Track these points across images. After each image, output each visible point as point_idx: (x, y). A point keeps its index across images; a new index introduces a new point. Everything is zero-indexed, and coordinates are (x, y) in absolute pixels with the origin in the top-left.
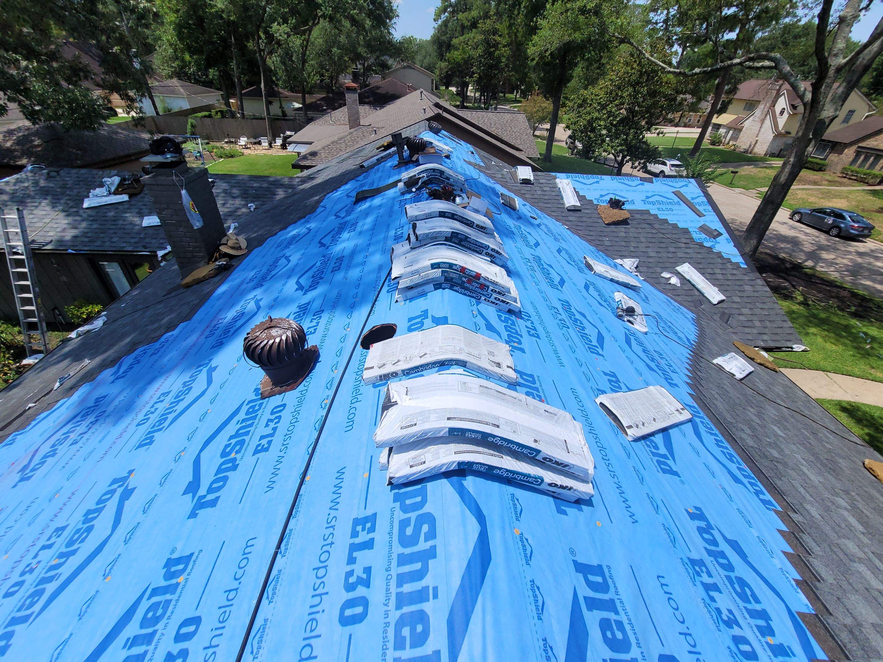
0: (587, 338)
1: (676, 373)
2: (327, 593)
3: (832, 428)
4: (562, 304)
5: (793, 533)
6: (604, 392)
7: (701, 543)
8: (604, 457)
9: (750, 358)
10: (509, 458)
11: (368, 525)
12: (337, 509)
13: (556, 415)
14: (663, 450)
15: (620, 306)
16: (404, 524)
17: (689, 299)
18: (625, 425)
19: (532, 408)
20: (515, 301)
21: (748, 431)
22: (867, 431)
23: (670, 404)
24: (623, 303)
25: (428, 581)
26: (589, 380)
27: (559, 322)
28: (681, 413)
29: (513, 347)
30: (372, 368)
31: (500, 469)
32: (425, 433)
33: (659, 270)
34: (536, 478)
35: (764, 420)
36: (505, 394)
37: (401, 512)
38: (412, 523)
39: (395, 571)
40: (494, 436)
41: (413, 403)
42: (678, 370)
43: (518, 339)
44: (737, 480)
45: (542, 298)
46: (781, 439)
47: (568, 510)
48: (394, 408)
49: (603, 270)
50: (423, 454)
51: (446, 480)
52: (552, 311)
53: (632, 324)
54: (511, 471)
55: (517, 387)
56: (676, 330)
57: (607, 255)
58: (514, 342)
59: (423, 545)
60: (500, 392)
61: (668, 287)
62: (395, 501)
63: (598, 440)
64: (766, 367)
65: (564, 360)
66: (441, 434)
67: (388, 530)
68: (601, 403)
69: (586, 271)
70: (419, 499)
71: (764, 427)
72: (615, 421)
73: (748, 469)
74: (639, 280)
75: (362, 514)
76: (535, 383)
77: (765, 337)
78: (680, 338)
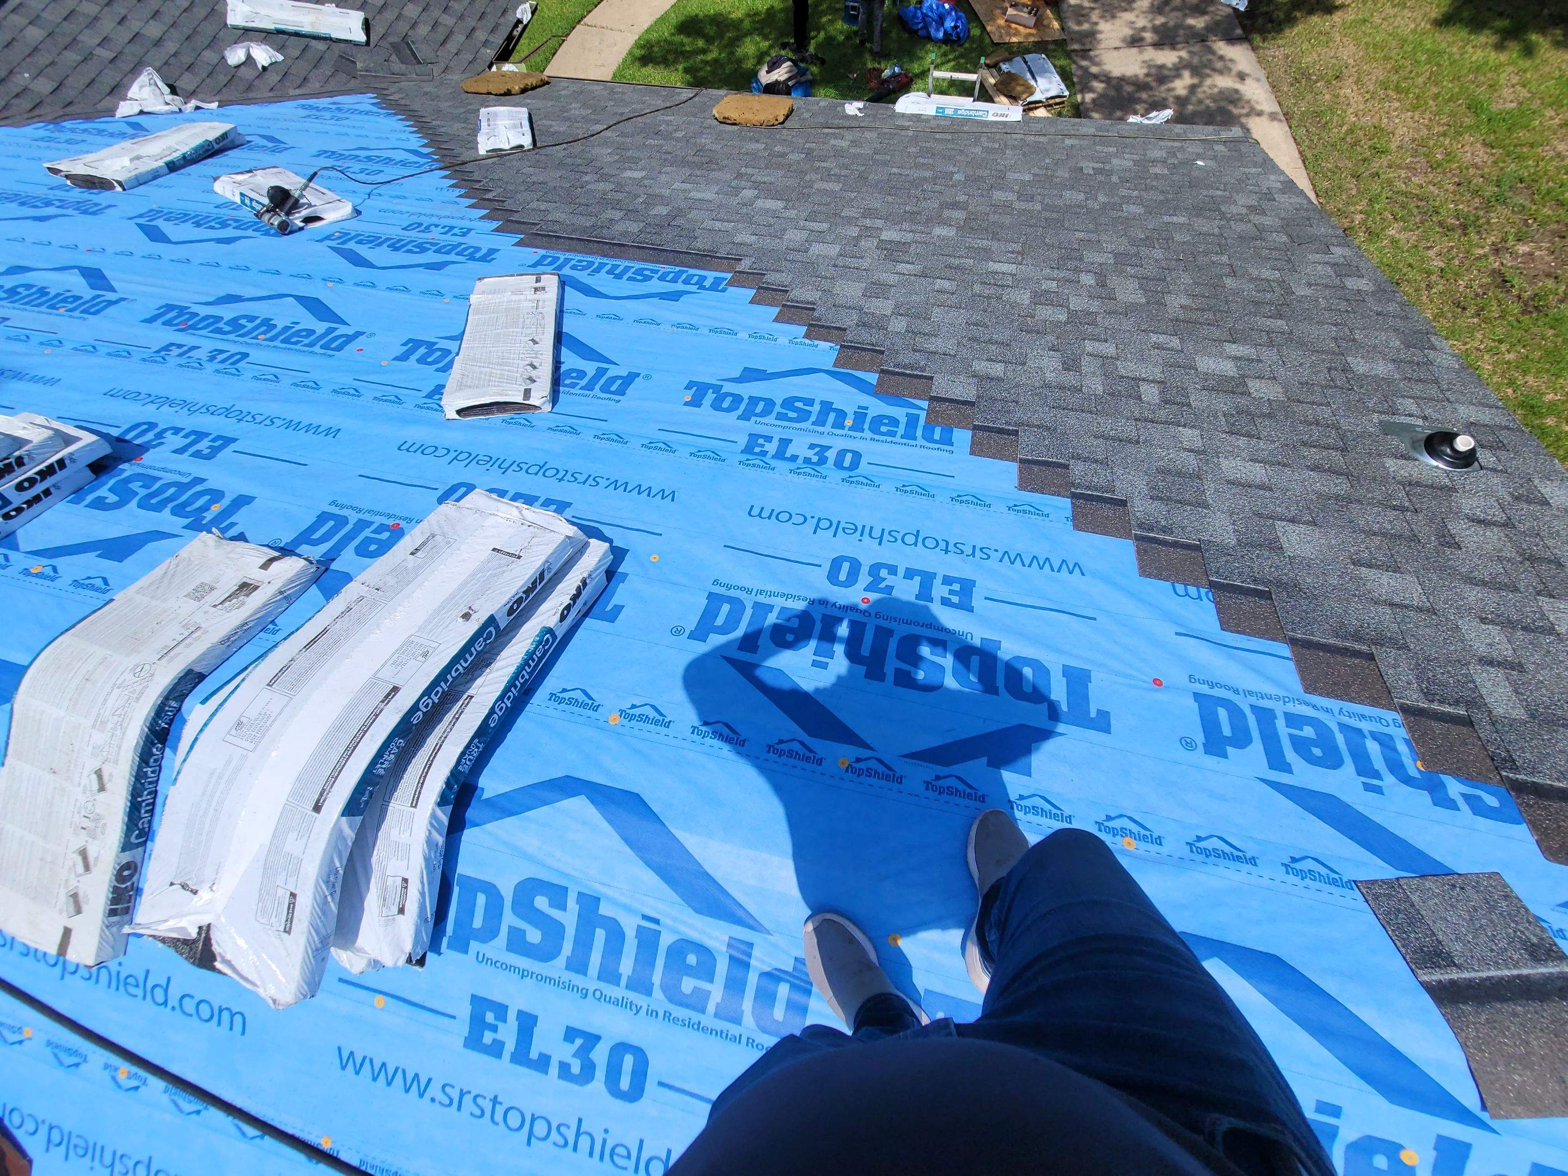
0: (297, 334)
1: (470, 230)
2: (580, 1120)
3: (660, 103)
4: (168, 323)
5: (760, 288)
6: (439, 390)
7: (730, 419)
8: (559, 476)
9: (505, 94)
10: (479, 681)
11: (490, 1017)
12: (430, 1080)
13: (433, 536)
14: (590, 368)
15: (259, 207)
16: (517, 943)
17: (326, 69)
18: (519, 399)
19: (391, 581)
20: (68, 440)
21: (618, 215)
22: (680, 67)
23: (520, 292)
24: (253, 195)
25: (630, 925)
26: (398, 400)
27: (216, 365)
28: (544, 289)
29: (216, 521)
30: (67, 933)
31: (492, 711)
32: (328, 875)
33: (210, 56)
34: (540, 643)
35: (612, 176)
36: (325, 631)
37: (493, 943)
38: (522, 925)
39: (591, 982)
40: (415, 708)
41: (229, 882)
42: (466, 224)
43: (200, 494)
44: (674, 296)
45: (113, 361)
46: (646, 182)
47: (615, 601)
48: (214, 935)
49: (126, 162)
50: (384, 878)
51: (466, 832)
52: (173, 360)
53: (319, 219)
54: (507, 690)
55: (334, 566)
56: (385, 154)
57: (88, 117)
58: (205, 508)
59: (569, 918)
60: (314, 641)
61: (273, 78)
62: (465, 951)
63: (525, 467)
64: (533, 88)
65: (327, 420)
66: (350, 834)
67: (516, 977)
68: (459, 412)
69: (102, 197)
70: (481, 899)
71: (619, 188)
72: (505, 411)
73: (668, 268)
74: (212, 117)
75: (462, 1027)
76: (345, 521)
77: (481, 35)
78: (403, 163)
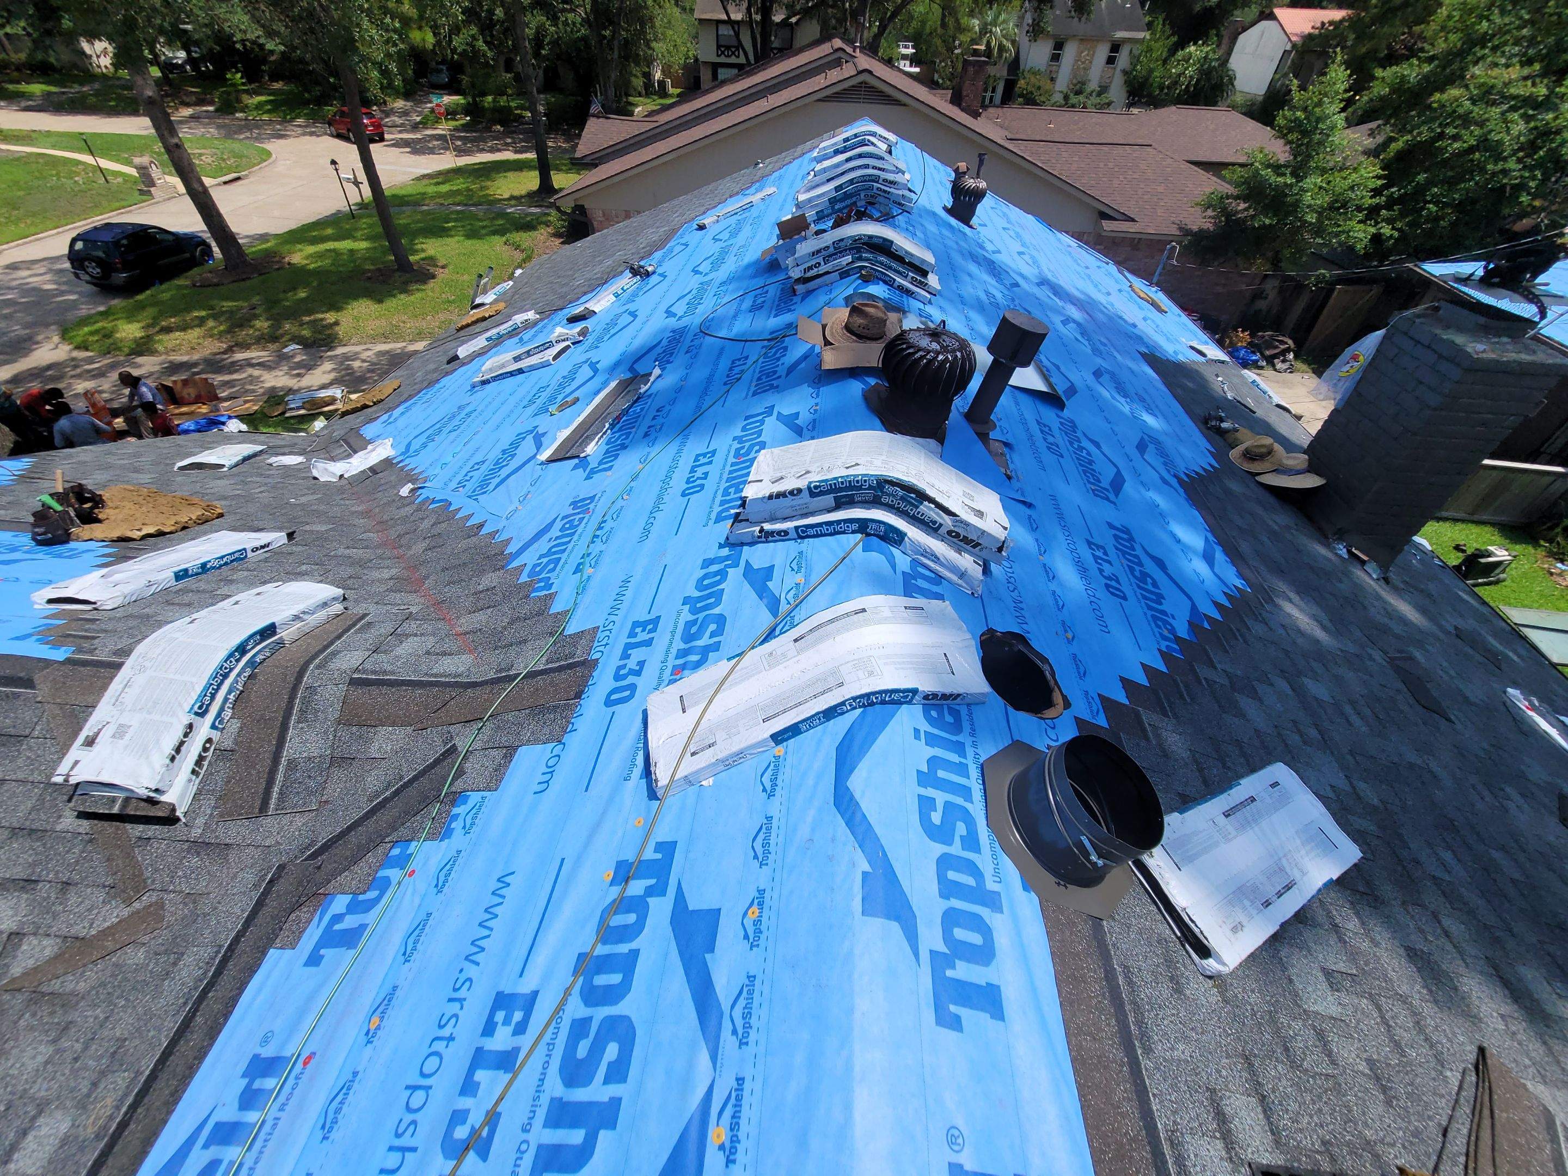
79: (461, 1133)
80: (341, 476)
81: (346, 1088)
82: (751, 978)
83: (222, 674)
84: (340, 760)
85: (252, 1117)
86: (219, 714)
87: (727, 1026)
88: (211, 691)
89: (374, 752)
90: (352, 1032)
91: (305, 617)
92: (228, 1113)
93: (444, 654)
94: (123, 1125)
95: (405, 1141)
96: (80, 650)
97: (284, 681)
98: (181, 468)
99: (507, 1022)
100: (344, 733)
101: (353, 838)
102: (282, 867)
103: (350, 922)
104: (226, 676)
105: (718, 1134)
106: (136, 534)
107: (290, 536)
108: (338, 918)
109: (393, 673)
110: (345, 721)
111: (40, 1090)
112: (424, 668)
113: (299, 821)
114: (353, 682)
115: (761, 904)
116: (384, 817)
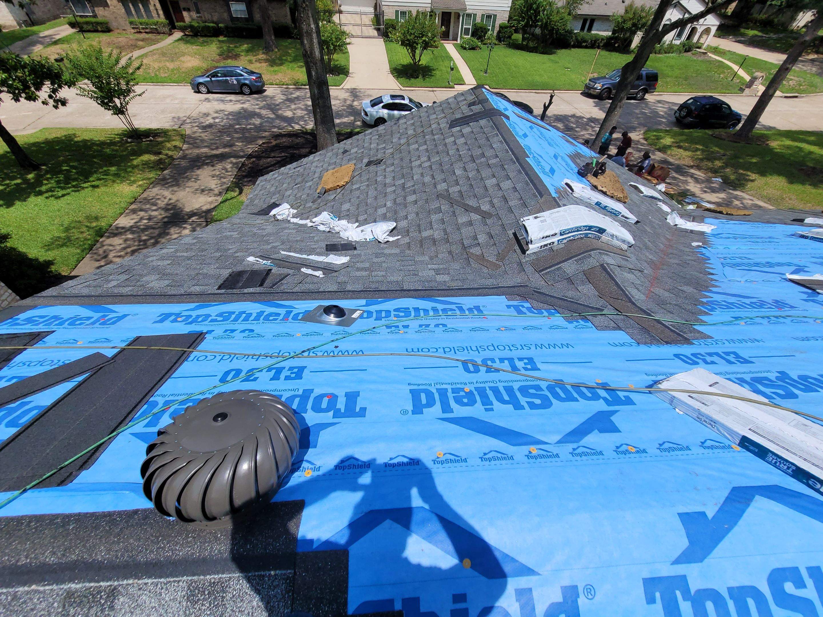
79: (489, 363)
80: (676, 225)
81: (483, 330)
82: (601, 453)
83: (578, 229)
84: (570, 280)
85: (467, 312)
86: (563, 239)
87: (575, 445)
88: (571, 231)
89: (580, 288)
90: (497, 324)
91: (615, 239)
92: (464, 307)
93: (638, 289)
94: (452, 289)
95: (480, 349)
96: (558, 198)
97: (587, 247)
98: (631, 185)
99: (525, 364)
100: (581, 276)
101: (548, 298)
102: (527, 286)
103: (524, 310)
104: (578, 231)
105: (534, 449)
106: (600, 188)
107: (637, 222)
108: (523, 306)
109: (616, 276)
110: (584, 273)
111: (451, 272)
112: (626, 284)
113: (543, 282)
114: (602, 266)
115: (638, 452)
116: (560, 302)
